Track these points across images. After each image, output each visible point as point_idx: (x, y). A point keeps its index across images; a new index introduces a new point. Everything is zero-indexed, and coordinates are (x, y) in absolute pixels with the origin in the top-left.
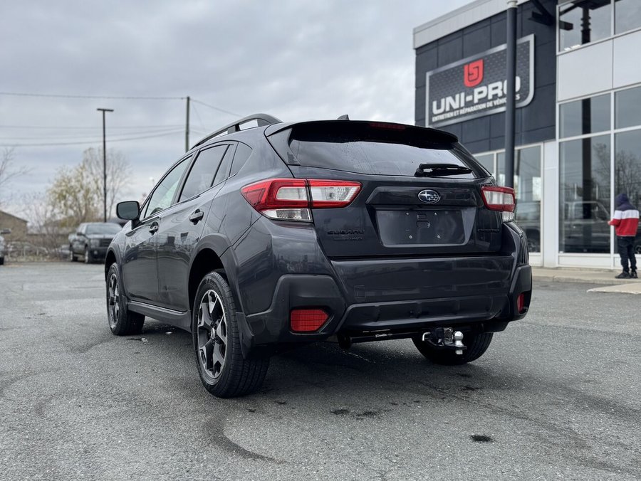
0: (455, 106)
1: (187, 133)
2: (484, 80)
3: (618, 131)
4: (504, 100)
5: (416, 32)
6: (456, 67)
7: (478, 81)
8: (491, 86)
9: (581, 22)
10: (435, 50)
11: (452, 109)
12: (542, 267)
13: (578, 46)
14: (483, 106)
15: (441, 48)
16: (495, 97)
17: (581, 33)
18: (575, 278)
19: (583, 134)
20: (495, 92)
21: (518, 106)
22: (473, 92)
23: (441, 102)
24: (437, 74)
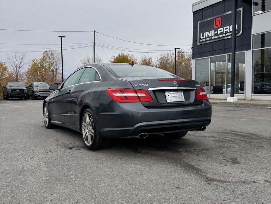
0: (210, 35)
1: (94, 46)
2: (222, 25)
4: (230, 34)
5: (193, 5)
6: (210, 20)
7: (219, 26)
8: (225, 28)
9: (262, 2)
10: (201, 13)
12: (245, 100)
14: (222, 36)
15: (204, 12)
16: (227, 32)
17: (261, 7)
18: (259, 103)
19: (261, 48)
20: (226, 30)
21: (237, 35)
22: (217, 30)
23: (204, 34)
24: (202, 22)
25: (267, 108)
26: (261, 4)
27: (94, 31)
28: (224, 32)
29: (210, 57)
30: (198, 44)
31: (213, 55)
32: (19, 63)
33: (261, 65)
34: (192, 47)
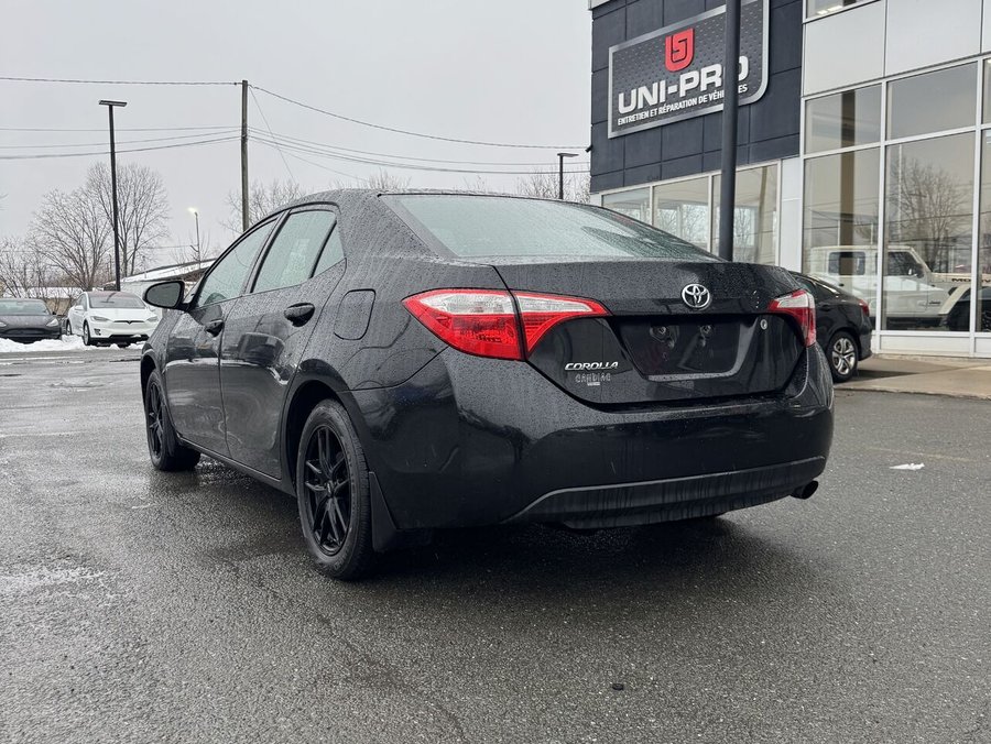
0: (652, 101)
1: (244, 140)
2: (695, 59)
3: (890, 142)
6: (652, 40)
7: (686, 62)
8: (705, 71)
10: (621, 13)
11: (646, 106)
13: (840, 7)
14: (693, 101)
15: (631, 8)
19: (843, 146)
20: (711, 80)
22: (679, 80)
23: (630, 95)
24: (625, 49)
27: (245, 84)
28: (703, 88)
29: (651, 185)
30: (611, 134)
33: (843, 215)
34: (589, 145)
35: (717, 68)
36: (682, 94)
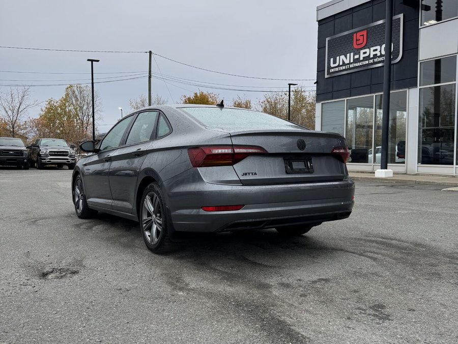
0: (347, 62)
1: (150, 77)
2: (368, 44)
4: (381, 59)
5: (319, 9)
6: (347, 35)
7: (363, 45)
8: (372, 49)
9: (436, 5)
10: (333, 22)
12: (405, 174)
13: (435, 22)
14: (367, 62)
15: (337, 21)
16: (375, 56)
17: (435, 13)
18: (431, 181)
19: (435, 83)
20: (375, 53)
21: (393, 62)
23: (336, 59)
24: (334, 39)
25: (445, 189)
26: (436, 9)
27: (150, 52)
29: (346, 99)
30: (326, 76)
31: (353, 96)
32: (18, 106)
33: (434, 114)
34: (316, 81)
35: (378, 47)
36: (361, 59)
